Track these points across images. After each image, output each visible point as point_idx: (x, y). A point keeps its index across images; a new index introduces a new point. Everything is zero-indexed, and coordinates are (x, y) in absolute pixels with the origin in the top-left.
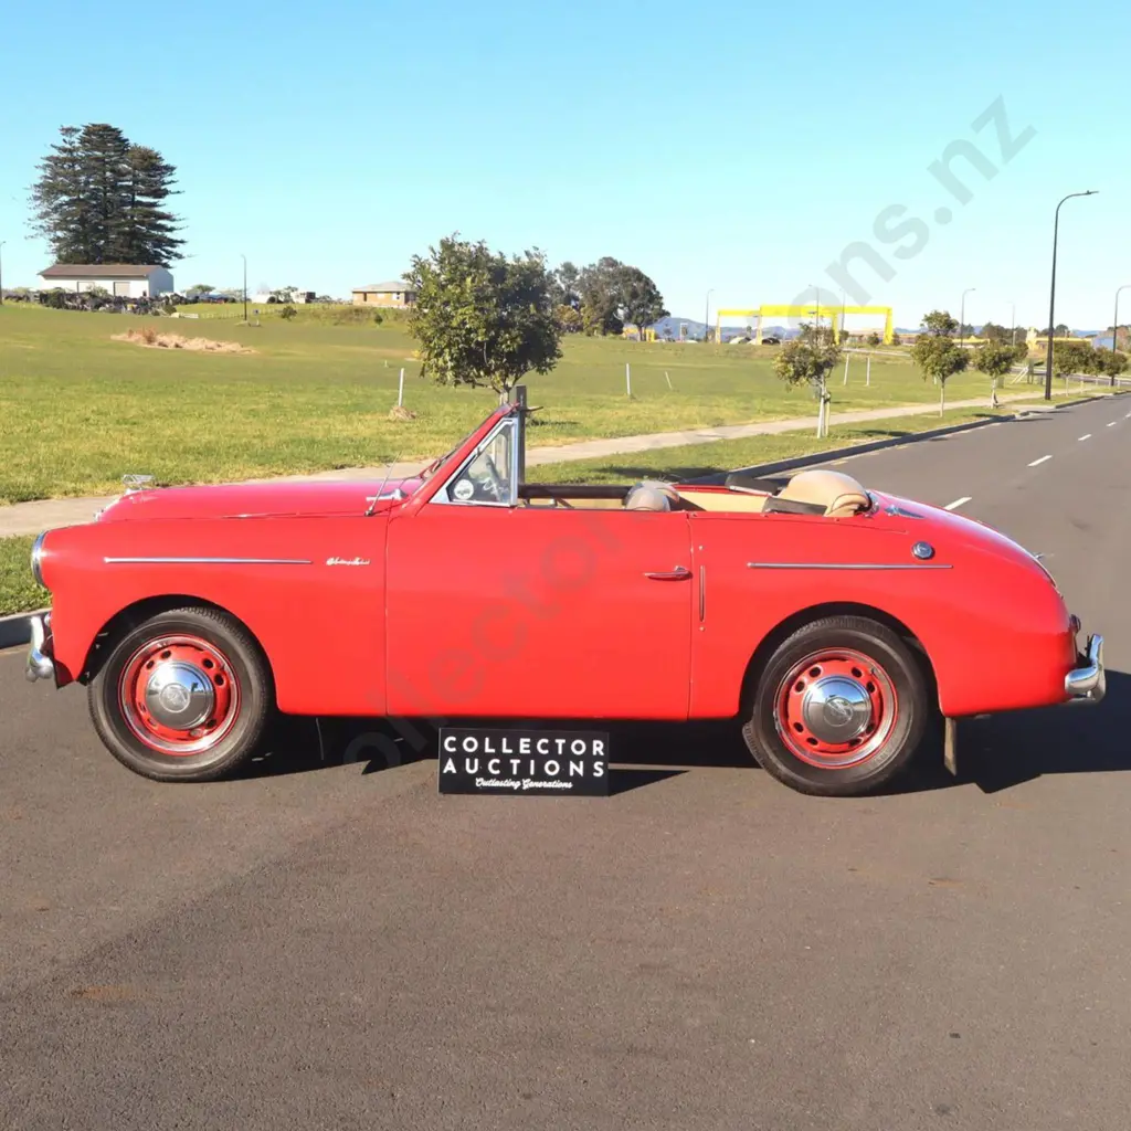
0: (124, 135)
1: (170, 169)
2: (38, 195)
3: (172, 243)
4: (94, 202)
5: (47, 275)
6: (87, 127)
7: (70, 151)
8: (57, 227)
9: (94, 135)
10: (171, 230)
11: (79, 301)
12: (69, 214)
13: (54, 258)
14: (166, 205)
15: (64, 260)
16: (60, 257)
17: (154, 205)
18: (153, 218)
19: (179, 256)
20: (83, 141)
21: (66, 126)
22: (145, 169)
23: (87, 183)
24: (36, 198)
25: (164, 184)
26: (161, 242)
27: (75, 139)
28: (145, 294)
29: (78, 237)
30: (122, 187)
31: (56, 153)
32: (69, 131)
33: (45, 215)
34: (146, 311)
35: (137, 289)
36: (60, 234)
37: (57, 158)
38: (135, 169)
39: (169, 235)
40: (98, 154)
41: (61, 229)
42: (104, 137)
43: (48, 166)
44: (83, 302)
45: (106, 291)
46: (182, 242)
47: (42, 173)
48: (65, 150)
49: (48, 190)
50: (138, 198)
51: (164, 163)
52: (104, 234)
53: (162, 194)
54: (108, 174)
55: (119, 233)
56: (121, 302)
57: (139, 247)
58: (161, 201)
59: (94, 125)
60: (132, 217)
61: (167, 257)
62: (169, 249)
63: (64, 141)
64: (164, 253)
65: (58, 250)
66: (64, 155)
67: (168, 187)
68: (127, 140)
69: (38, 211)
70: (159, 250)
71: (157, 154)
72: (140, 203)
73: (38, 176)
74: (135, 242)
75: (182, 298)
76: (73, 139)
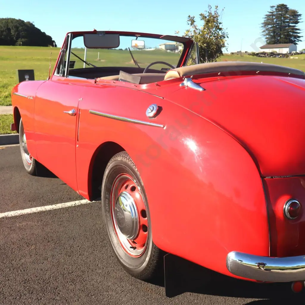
0: (288, 7)
1: (300, 15)
2: (263, 26)
3: (299, 37)
4: (278, 27)
5: (262, 48)
6: (278, 5)
7: (272, 13)
8: (267, 34)
9: (280, 7)
10: (299, 33)
11: (266, 54)
12: (270, 31)
13: (265, 43)
14: (298, 26)
15: (269, 44)
16: (267, 43)
17: (295, 26)
18: (294, 29)
19: (301, 41)
20: (276, 9)
21: (272, 6)
22: (292, 16)
23: (276, 21)
24: (262, 27)
25: (298, 20)
26: (296, 37)
27: (274, 10)
28: (287, 52)
29: (273, 37)
30: (286, 22)
31: (268, 14)
32: (272, 7)
33: (264, 31)
34: (284, 57)
35: (285, 51)
36: (267, 36)
37: (268, 15)
38: (290, 16)
39: (298, 35)
40: (280, 13)
41: (268, 35)
42: (283, 8)
43: (266, 17)
44: (268, 55)
45: (276, 52)
46: (302, 36)
47: (264, 19)
48: (271, 12)
49: (266, 24)
50: (290, 25)
51: (299, 14)
52: (280, 36)
53: (297, 22)
54: (282, 18)
55: (284, 35)
56: (279, 54)
57: (289, 39)
58: (297, 25)
59: (280, 5)
60: (288, 30)
62: (298, 39)
63: (271, 10)
64: (297, 40)
65: (267, 41)
66: (270, 14)
67: (299, 21)
68: (289, 8)
69: (262, 31)
70: (295, 39)
71: (297, 11)
72: (291, 26)
73: (263, 21)
74: (288, 37)
75: (298, 53)
76: (273, 9)
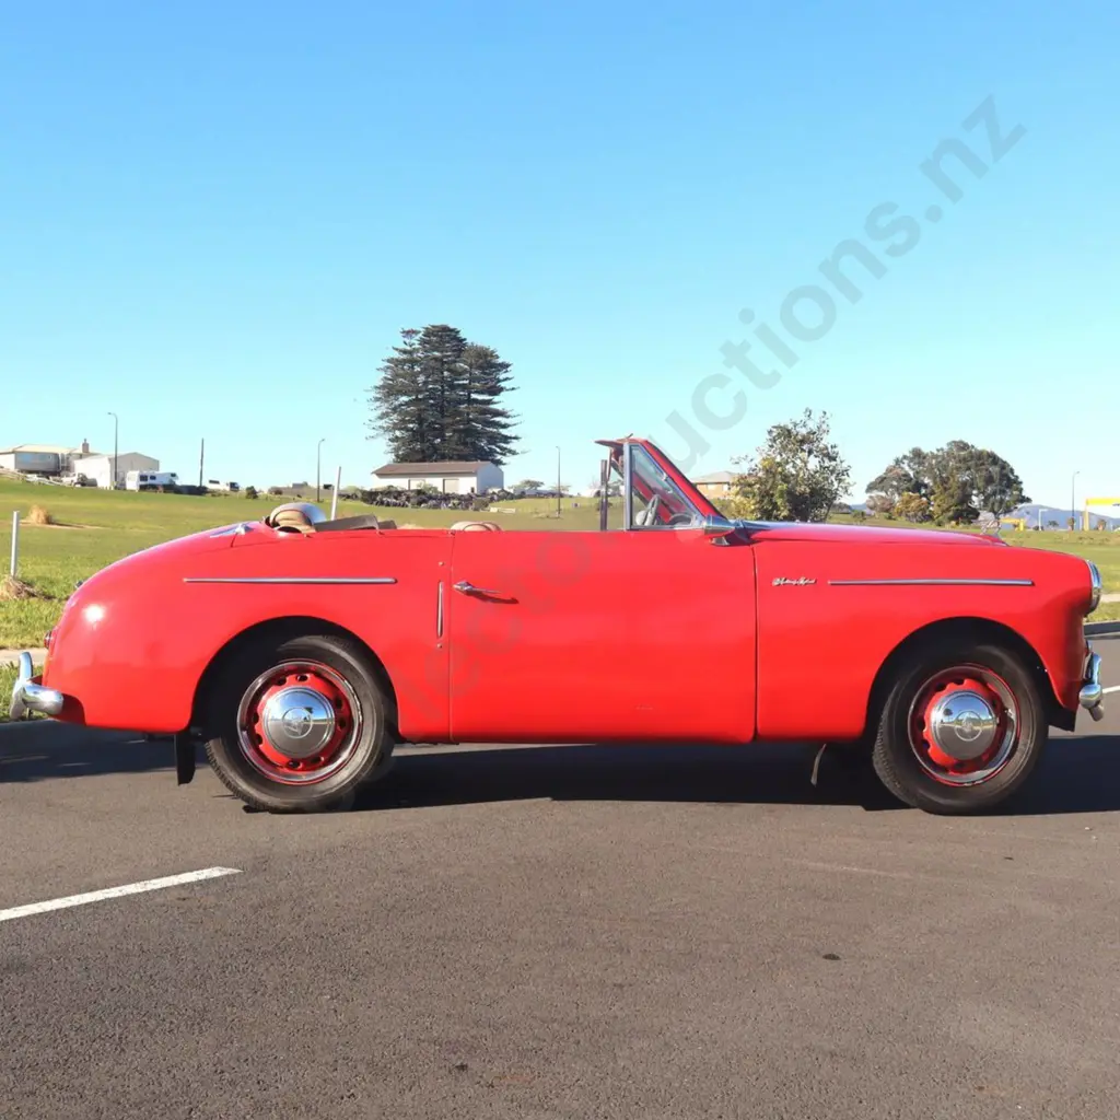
0: (462, 335)
1: (505, 366)
2: (378, 396)
3: (506, 439)
4: (432, 401)
5: (381, 473)
6: (427, 328)
7: (410, 353)
8: (395, 427)
9: (435, 336)
10: (505, 426)
11: (404, 498)
12: (407, 413)
13: (392, 457)
14: (501, 402)
15: (402, 459)
16: (397, 456)
17: (489, 402)
18: (489, 415)
19: (513, 453)
20: (423, 342)
21: (406, 329)
22: (480, 367)
23: (425, 383)
24: (377, 399)
25: (499, 381)
26: (496, 439)
27: (415, 341)
28: (473, 490)
29: (417, 436)
30: (459, 385)
31: (396, 355)
32: (409, 333)
33: (381, 417)
34: (467, 507)
35: (464, 485)
36: (398, 433)
37: (397, 360)
38: (471, 366)
39: (504, 432)
40: (436, 354)
41: (400, 429)
42: (444, 338)
43: (388, 368)
44: (408, 499)
45: (435, 489)
46: (516, 438)
47: (383, 374)
48: (405, 352)
49: (389, 391)
50: (474, 396)
51: (500, 361)
52: (440, 433)
53: (496, 391)
54: (446, 373)
55: (454, 431)
56: (447, 498)
57: (473, 444)
58: (496, 399)
59: (433, 327)
60: (468, 414)
61: (501, 454)
62: (504, 445)
63: (405, 343)
64: (498, 450)
65: (396, 450)
66: (405, 356)
67: (502, 384)
68: (465, 339)
69: (379, 412)
70: (494, 447)
71: (493, 352)
72: (476, 401)
73: (378, 378)
74: (468, 440)
75: (509, 493)
76: (413, 341)
